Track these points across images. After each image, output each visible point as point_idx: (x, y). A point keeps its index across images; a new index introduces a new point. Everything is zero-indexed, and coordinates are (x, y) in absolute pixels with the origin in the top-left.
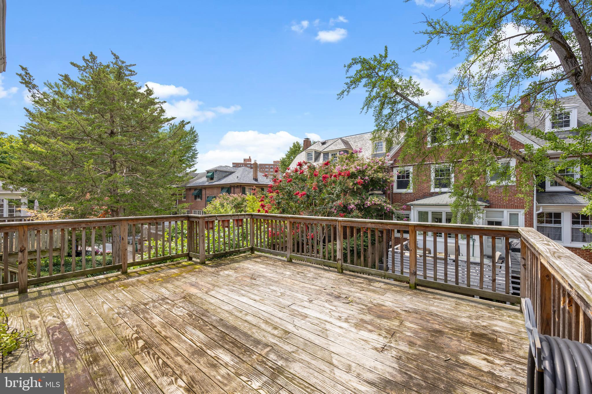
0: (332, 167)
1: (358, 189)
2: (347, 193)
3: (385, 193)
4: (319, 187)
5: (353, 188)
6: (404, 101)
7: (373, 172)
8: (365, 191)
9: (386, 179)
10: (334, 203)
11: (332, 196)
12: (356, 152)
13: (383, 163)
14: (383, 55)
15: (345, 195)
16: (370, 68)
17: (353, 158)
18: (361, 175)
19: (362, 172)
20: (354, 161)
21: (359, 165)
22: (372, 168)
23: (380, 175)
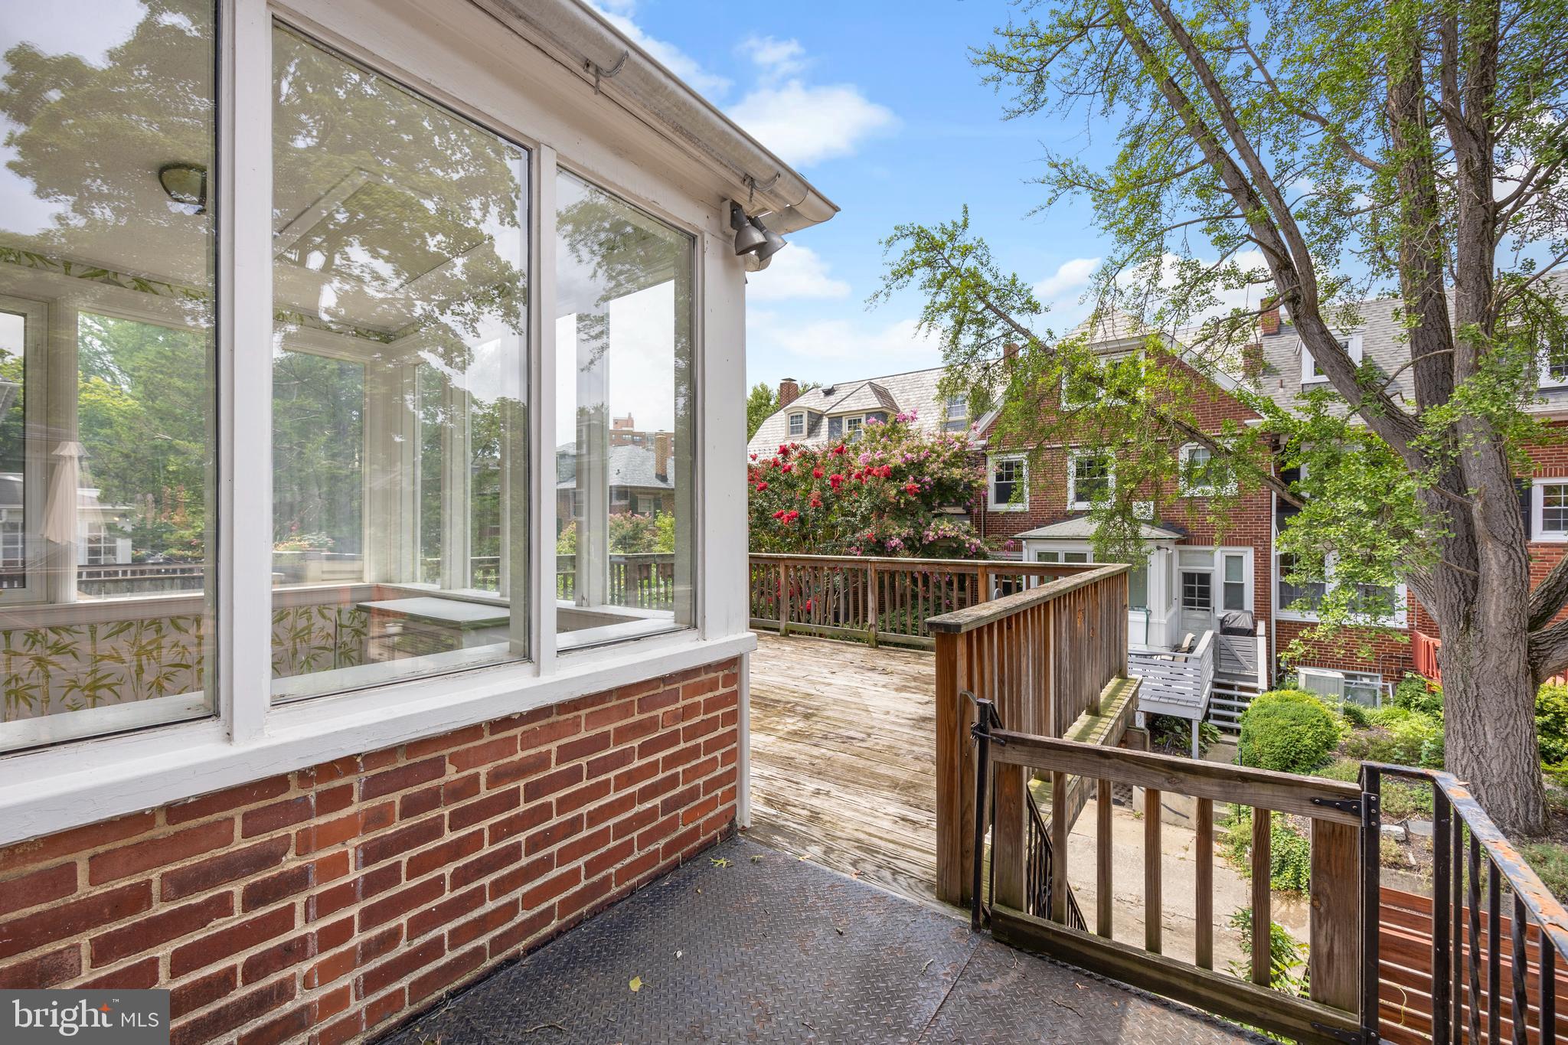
0: (851, 454)
1: (908, 503)
2: (885, 511)
3: (969, 513)
4: (824, 500)
5: (899, 502)
6: (1001, 323)
7: (942, 465)
8: (924, 507)
9: (970, 482)
10: (858, 535)
11: (853, 519)
12: (904, 420)
13: (964, 445)
14: (960, 223)
15: (880, 517)
16: (933, 248)
17: (898, 432)
18: (915, 472)
19: (918, 466)
20: (899, 440)
21: (910, 451)
22: (938, 457)
23: (957, 473)
